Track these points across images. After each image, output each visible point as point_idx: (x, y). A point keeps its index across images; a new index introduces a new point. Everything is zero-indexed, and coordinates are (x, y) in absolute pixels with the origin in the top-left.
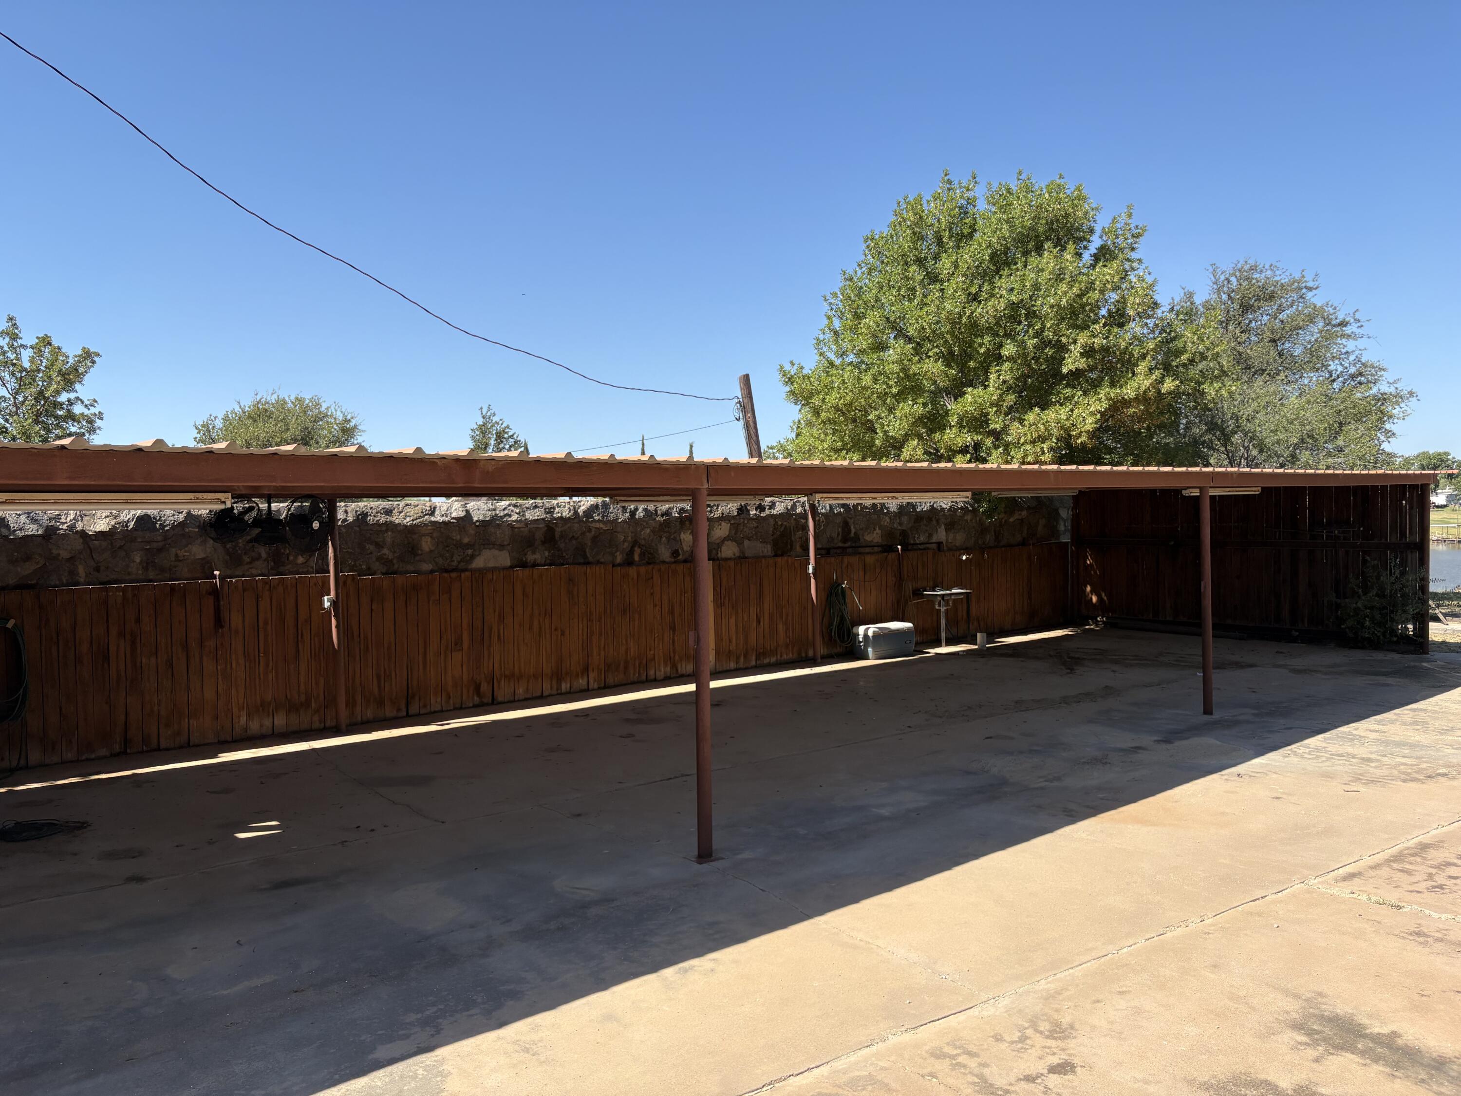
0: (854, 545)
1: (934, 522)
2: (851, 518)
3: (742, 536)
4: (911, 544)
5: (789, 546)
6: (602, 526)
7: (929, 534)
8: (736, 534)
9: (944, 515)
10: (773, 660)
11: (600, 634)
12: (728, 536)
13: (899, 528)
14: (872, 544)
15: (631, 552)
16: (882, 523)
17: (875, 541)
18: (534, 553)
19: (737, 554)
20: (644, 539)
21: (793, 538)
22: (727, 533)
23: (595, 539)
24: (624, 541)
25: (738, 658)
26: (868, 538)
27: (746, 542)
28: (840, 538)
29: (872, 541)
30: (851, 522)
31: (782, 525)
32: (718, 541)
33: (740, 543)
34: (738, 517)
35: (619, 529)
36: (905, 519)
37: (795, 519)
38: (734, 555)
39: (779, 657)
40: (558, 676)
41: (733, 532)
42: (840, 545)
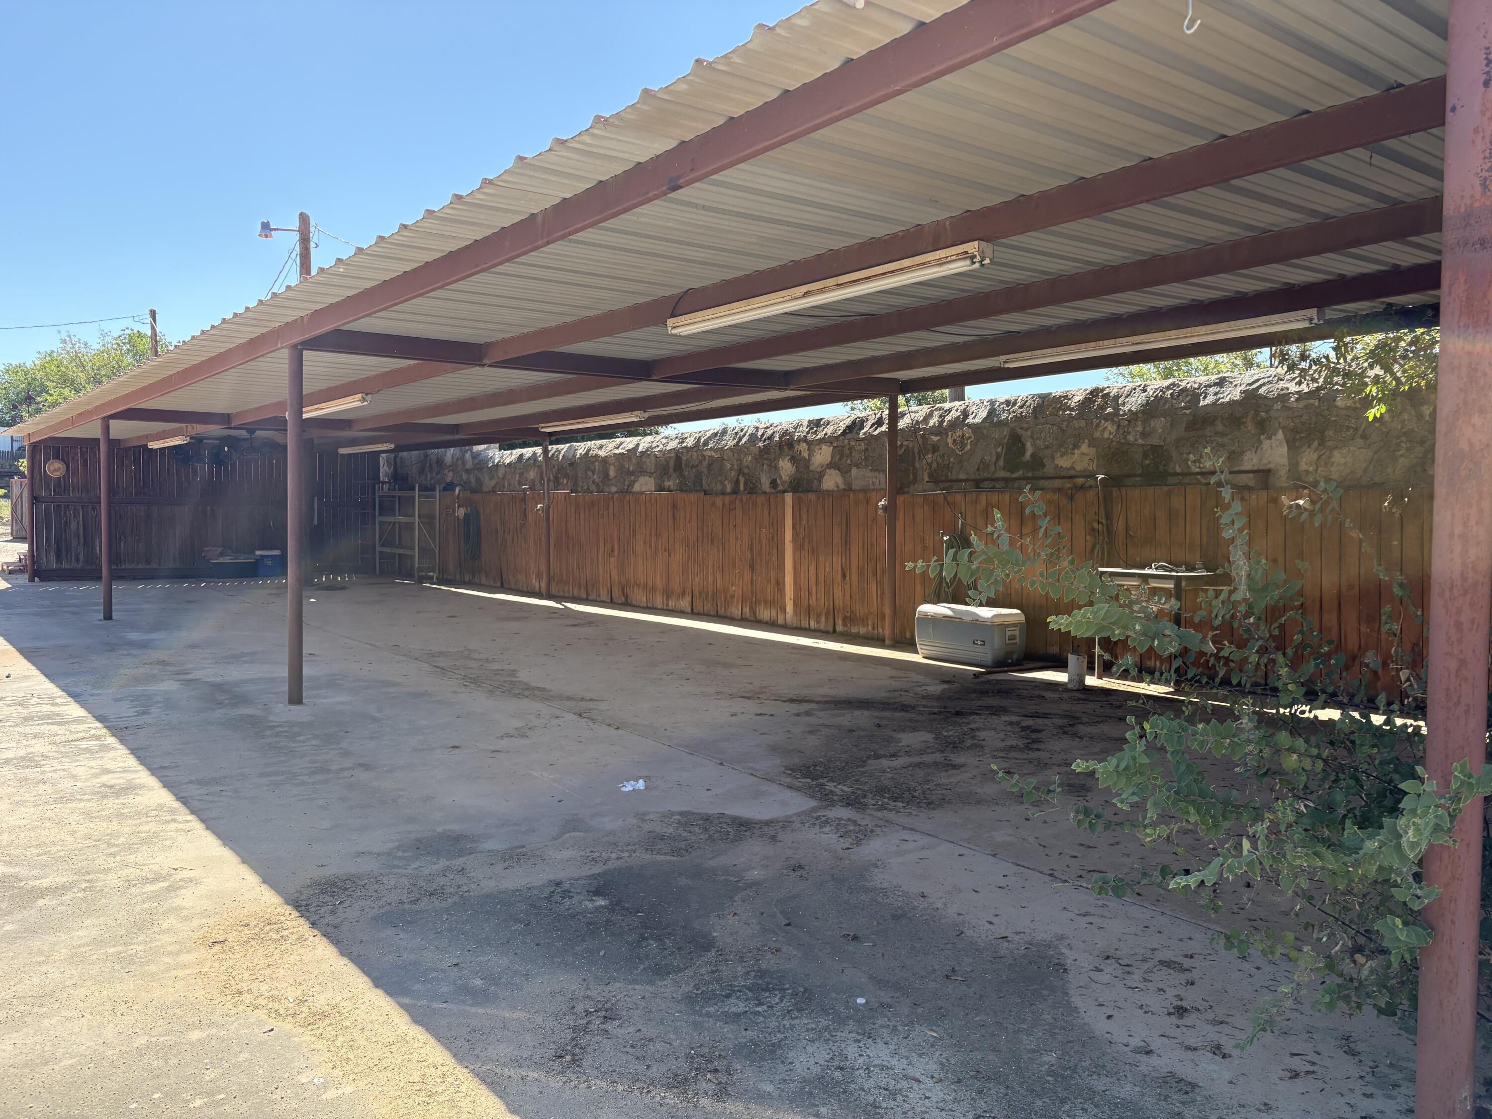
0: (1030, 474)
1: (1250, 426)
2: (1026, 430)
3: (849, 462)
4: (1176, 474)
5: (911, 476)
6: (713, 454)
7: (1232, 453)
8: (840, 459)
9: (1286, 408)
10: (862, 631)
11: (695, 562)
12: (831, 463)
13: (1140, 441)
14: (1072, 473)
15: (737, 482)
16: (1097, 434)
17: (1079, 467)
18: (669, 480)
19: (842, 486)
20: (748, 467)
21: (917, 465)
22: (829, 459)
23: (709, 466)
24: (731, 469)
25: (819, 616)
26: (1064, 462)
27: (854, 471)
28: (1001, 463)
29: (1072, 468)
30: (1025, 435)
31: (902, 445)
32: (819, 470)
33: (845, 472)
34: (841, 438)
35: (725, 457)
36: (1159, 424)
37: (923, 436)
38: (838, 487)
39: (870, 628)
40: (668, 594)
41: (838, 457)
42: (1002, 474)
